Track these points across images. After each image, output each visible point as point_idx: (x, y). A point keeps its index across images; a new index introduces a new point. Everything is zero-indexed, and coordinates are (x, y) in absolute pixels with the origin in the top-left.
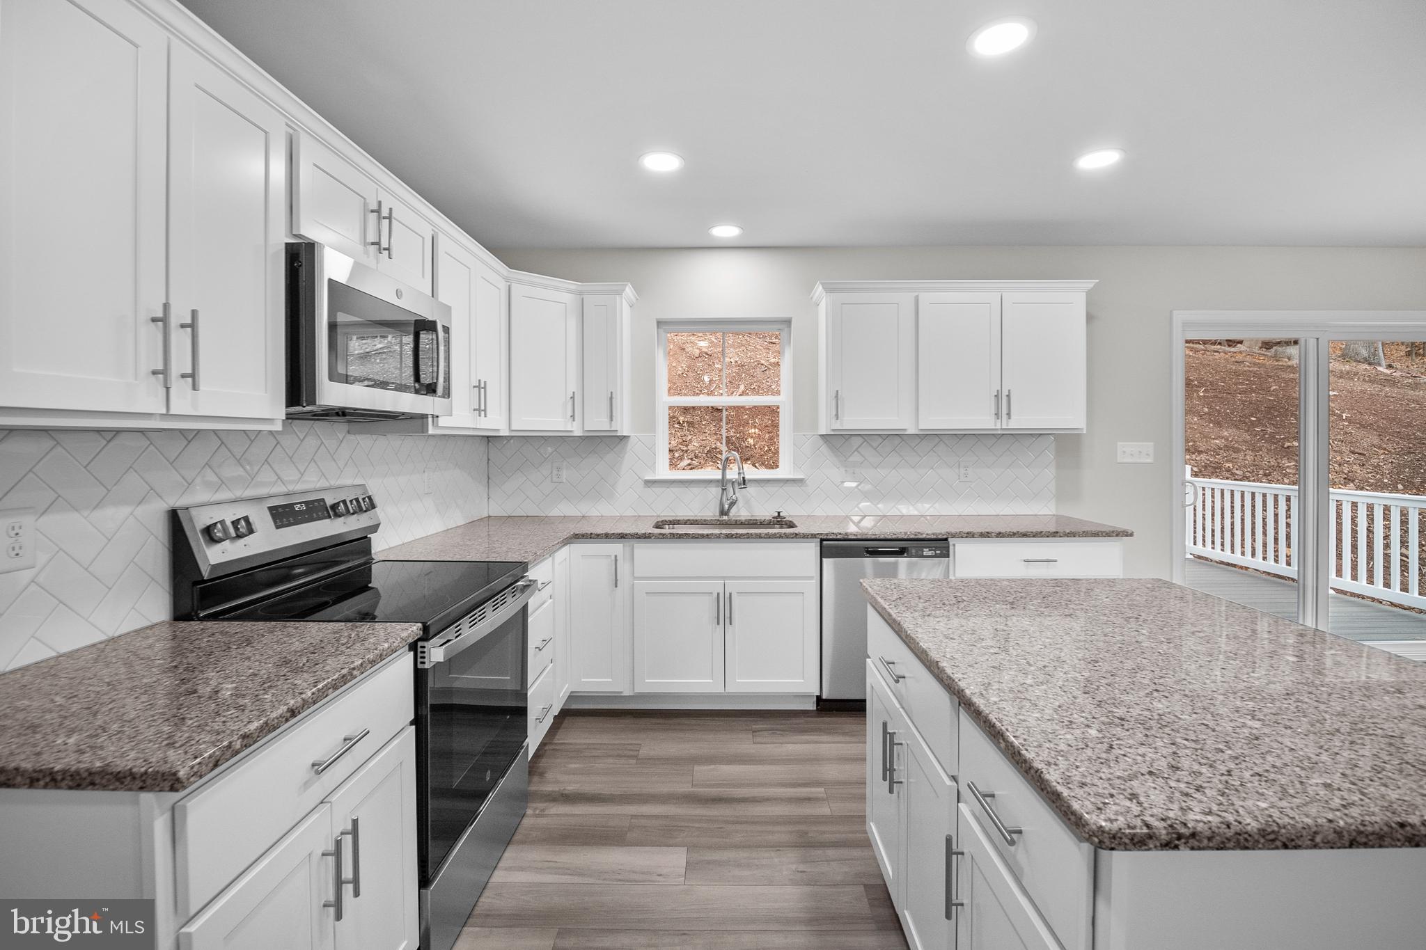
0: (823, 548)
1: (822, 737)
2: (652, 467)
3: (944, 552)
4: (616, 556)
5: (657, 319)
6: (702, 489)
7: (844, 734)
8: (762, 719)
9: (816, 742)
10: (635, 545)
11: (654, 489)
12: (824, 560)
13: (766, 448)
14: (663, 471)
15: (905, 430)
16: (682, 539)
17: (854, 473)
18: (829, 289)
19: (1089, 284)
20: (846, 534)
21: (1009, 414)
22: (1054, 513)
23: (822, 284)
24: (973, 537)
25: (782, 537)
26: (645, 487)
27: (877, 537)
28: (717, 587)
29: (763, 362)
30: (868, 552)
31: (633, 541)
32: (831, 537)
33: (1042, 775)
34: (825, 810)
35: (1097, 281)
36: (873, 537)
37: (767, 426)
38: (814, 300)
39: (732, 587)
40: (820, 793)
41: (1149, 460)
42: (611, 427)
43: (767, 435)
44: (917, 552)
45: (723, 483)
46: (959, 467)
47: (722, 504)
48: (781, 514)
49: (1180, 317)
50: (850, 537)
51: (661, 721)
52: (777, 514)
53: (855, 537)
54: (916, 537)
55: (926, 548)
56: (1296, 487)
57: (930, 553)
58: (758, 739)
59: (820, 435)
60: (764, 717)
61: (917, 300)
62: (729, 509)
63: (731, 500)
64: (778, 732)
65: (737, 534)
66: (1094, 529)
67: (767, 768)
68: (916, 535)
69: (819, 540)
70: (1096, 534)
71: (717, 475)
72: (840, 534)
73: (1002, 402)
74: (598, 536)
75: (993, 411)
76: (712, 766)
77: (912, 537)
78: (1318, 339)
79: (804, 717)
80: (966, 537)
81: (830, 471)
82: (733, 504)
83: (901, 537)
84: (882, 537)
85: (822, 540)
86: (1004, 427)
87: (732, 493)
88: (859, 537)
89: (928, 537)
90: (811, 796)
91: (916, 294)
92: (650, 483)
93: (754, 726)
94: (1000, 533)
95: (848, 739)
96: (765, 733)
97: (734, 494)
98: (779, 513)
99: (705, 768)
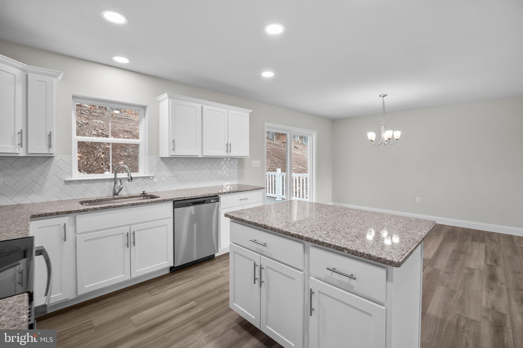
0: (175, 204)
1: (179, 282)
2: (70, 173)
3: (218, 200)
4: (65, 224)
5: (73, 94)
6: (101, 183)
7: (187, 278)
8: (148, 285)
9: (179, 285)
10: (77, 216)
11: (71, 185)
12: (175, 209)
13: (86, 163)
14: (77, 175)
15: (198, 156)
16: (107, 209)
17: (174, 173)
18: (170, 97)
19: (250, 111)
20: (185, 198)
21: (230, 151)
22: (237, 183)
23: (168, 94)
24: (226, 193)
25: (158, 202)
26: (65, 185)
27: (196, 197)
28: (126, 230)
29: (79, 122)
30: (192, 204)
31: (74, 215)
32: (179, 199)
33: (370, 255)
34: (200, 309)
35: (252, 110)
36: (194, 197)
37: (85, 152)
38: (158, 100)
39: (133, 228)
40: (194, 304)
41: (260, 166)
42: (49, 151)
43: (85, 157)
44: (209, 201)
45: (115, 180)
46: (211, 169)
47: (114, 190)
48: (145, 192)
49: (266, 124)
50: (186, 199)
51: (95, 305)
52: (143, 192)
53: (188, 198)
54: (209, 196)
55: (212, 199)
56: (285, 173)
57: (213, 201)
58: (153, 294)
59: (161, 158)
60: (149, 283)
61: (202, 107)
62: (119, 192)
63: (120, 188)
64: (160, 287)
65: (137, 203)
66: (257, 188)
67: (166, 303)
68: (209, 195)
69: (173, 201)
70: (257, 189)
71: (112, 176)
72: (182, 198)
73: (228, 147)
74: (51, 214)
75: (226, 150)
76: (140, 314)
77: (208, 196)
78: (290, 134)
79: (167, 277)
80: (224, 194)
81: (166, 173)
82: (120, 190)
83: (204, 196)
84: (197, 197)
85: (174, 201)
86: (229, 155)
87: (120, 184)
88: (189, 198)
89: (213, 195)
90: (191, 306)
91: (202, 105)
92: (68, 182)
93: (147, 289)
94: (234, 191)
95: (190, 279)
96: (154, 290)
97: (121, 185)
98: (144, 192)
99: (135, 316)
